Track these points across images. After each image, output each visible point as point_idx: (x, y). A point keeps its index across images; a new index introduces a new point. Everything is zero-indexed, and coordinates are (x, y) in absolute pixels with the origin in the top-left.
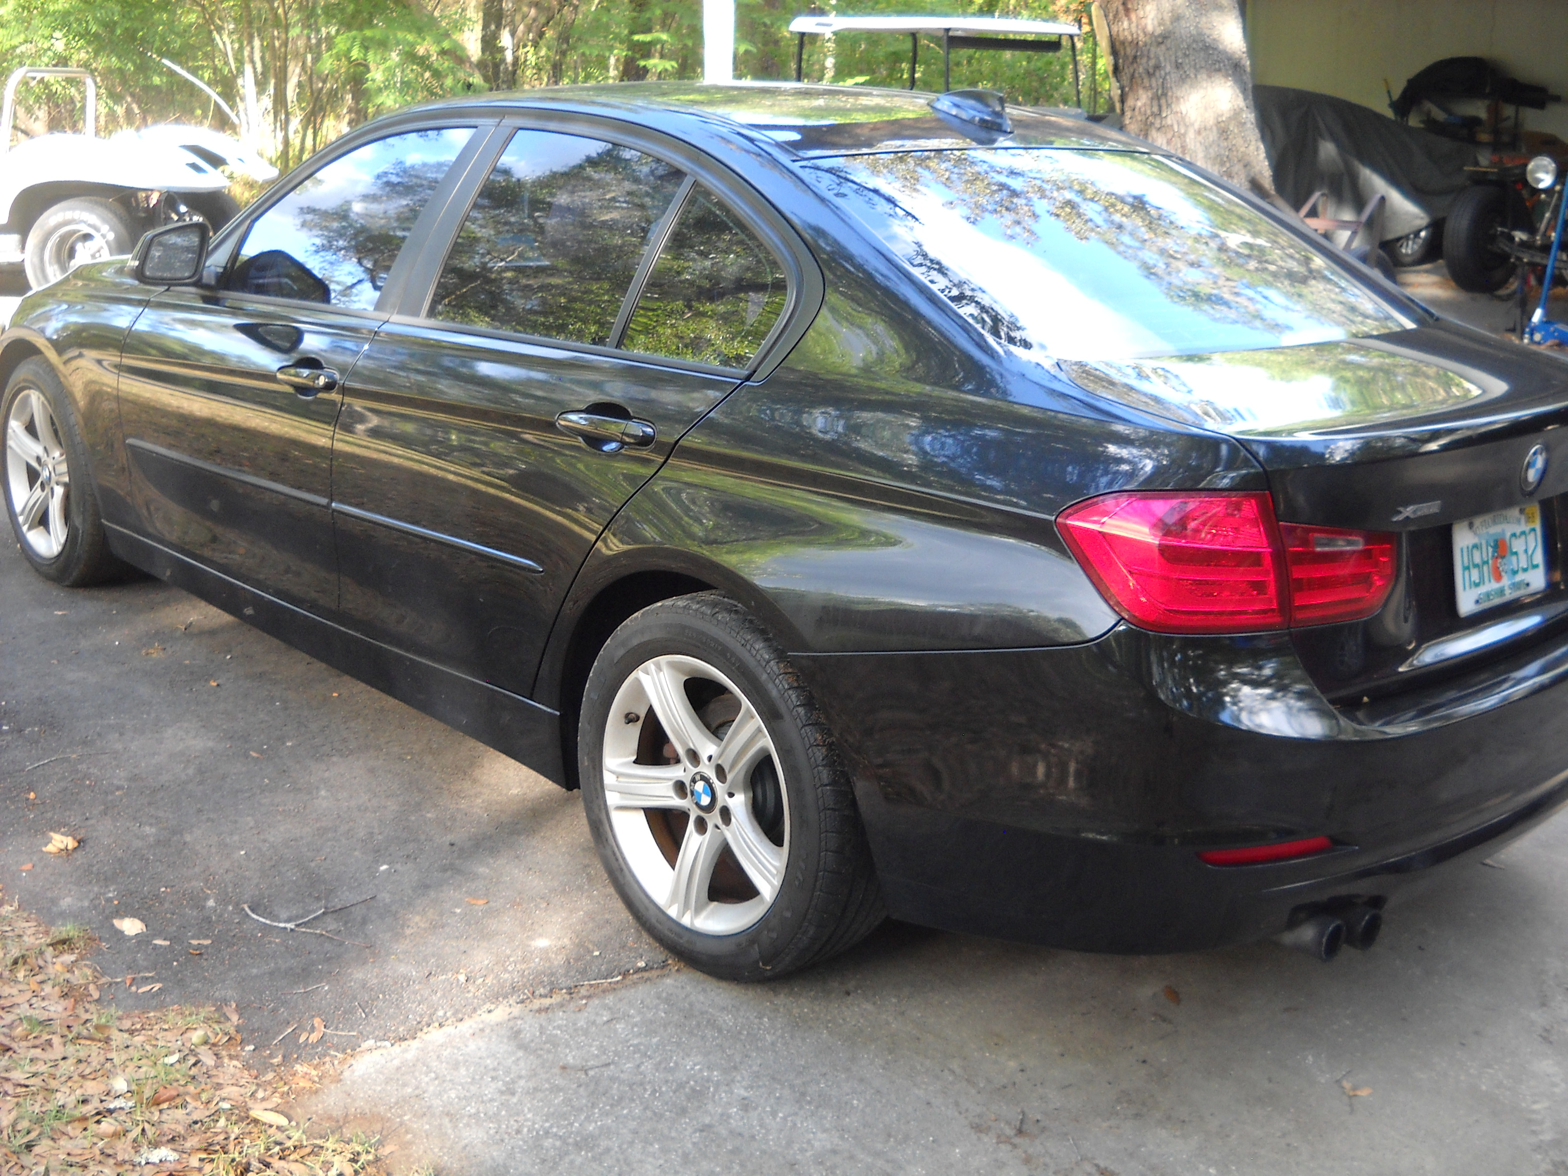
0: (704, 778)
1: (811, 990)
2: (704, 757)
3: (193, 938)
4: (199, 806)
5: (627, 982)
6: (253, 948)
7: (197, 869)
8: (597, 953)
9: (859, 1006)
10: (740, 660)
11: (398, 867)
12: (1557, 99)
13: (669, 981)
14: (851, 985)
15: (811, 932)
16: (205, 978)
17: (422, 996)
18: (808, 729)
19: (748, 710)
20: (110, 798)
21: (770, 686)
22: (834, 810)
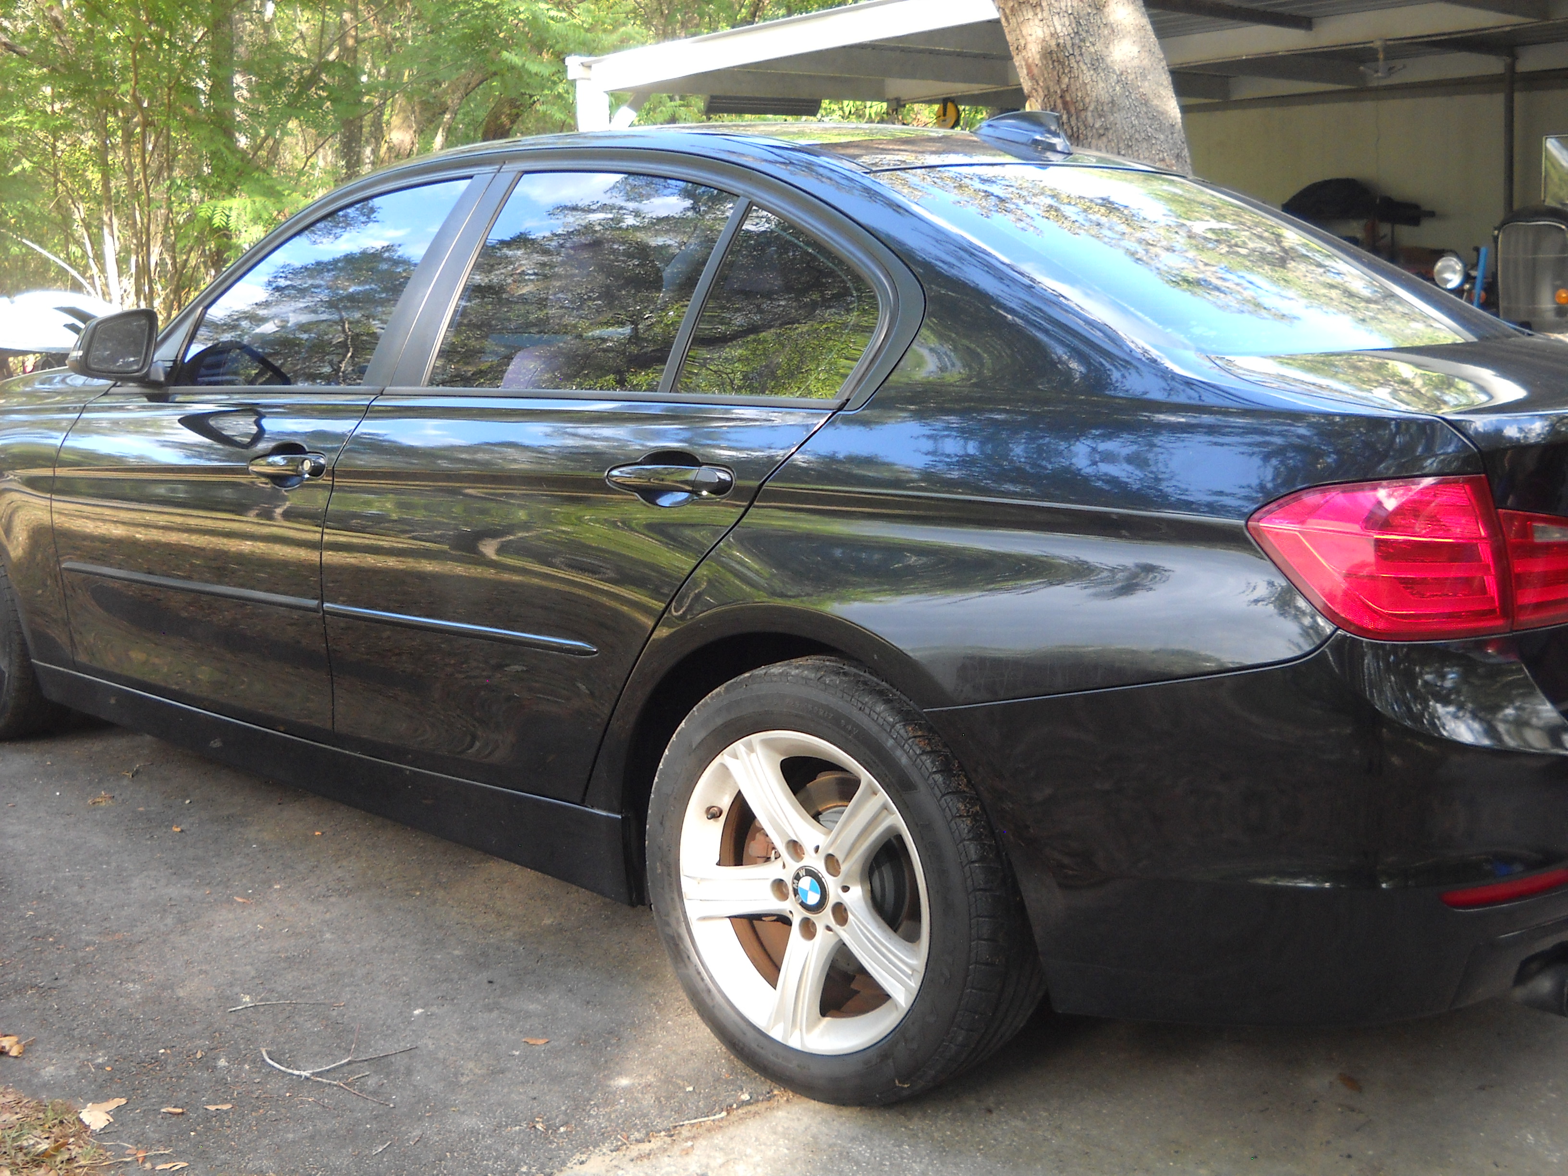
0: (810, 873)
1: (947, 1111)
2: (808, 848)
3: (208, 1103)
4: (186, 958)
5: (732, 1118)
6: (283, 1110)
7: (198, 1027)
8: (690, 1089)
9: (1006, 1122)
10: (857, 726)
11: (434, 1009)
12: (1431, 214)
13: (780, 1114)
14: (991, 1101)
15: (960, 1038)
16: (232, 1148)
17: (497, 1150)
18: (948, 798)
19: (870, 784)
20: (80, 954)
21: (899, 753)
22: (985, 890)
